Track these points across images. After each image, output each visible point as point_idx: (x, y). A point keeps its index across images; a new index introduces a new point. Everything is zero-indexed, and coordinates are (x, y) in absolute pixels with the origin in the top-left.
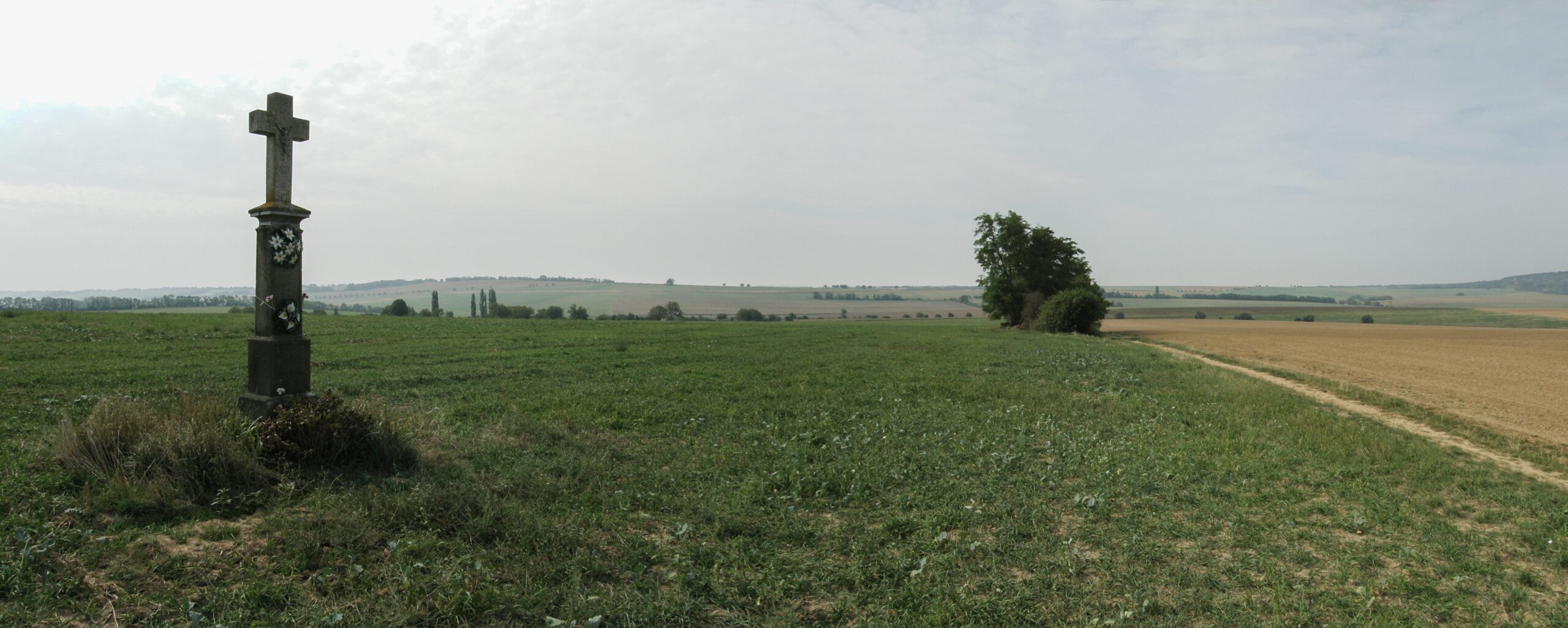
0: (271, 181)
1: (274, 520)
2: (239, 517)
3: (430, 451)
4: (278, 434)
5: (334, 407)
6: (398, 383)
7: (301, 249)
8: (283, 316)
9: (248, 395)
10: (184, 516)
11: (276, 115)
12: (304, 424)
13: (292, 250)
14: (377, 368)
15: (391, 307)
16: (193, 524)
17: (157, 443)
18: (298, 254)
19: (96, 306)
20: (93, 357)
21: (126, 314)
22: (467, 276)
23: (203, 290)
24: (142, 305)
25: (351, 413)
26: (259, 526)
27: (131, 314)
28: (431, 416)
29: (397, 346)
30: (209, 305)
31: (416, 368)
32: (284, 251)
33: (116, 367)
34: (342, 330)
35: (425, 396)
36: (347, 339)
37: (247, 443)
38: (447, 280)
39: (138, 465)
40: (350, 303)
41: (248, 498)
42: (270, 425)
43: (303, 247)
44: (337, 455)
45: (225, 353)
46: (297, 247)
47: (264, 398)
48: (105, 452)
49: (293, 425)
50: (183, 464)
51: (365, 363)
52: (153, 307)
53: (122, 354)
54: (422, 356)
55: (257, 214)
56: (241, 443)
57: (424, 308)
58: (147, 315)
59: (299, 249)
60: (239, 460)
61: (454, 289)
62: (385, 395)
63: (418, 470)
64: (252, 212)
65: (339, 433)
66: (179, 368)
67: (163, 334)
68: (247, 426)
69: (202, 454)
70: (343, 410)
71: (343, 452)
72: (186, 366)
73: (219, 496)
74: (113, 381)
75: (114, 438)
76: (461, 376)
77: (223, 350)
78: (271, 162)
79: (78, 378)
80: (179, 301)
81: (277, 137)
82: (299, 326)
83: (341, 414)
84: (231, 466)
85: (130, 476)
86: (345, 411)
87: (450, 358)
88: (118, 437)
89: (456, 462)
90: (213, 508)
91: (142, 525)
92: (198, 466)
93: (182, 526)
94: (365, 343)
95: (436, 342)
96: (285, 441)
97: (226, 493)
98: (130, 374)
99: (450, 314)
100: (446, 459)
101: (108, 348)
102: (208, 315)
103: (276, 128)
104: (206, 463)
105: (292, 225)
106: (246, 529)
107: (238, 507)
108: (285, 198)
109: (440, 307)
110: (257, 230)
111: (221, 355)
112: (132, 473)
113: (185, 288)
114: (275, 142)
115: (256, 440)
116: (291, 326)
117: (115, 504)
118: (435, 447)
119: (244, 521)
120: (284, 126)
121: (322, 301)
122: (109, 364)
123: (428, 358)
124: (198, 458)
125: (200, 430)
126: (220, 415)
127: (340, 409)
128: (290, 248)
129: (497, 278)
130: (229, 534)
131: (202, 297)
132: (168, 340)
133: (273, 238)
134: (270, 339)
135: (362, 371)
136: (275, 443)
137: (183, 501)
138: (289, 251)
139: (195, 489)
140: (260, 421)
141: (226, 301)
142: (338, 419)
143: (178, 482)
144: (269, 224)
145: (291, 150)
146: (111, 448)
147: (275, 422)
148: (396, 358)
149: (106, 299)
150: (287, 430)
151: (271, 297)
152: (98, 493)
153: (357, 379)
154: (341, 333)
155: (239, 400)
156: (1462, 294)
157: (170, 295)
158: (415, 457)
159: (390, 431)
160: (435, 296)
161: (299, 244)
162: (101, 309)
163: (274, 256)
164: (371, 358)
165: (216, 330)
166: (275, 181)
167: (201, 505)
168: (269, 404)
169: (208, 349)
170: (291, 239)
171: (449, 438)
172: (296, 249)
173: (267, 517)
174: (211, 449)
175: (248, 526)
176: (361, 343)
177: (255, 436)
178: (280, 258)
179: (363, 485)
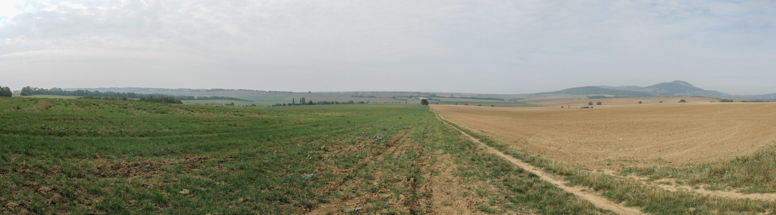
156: (546, 96)
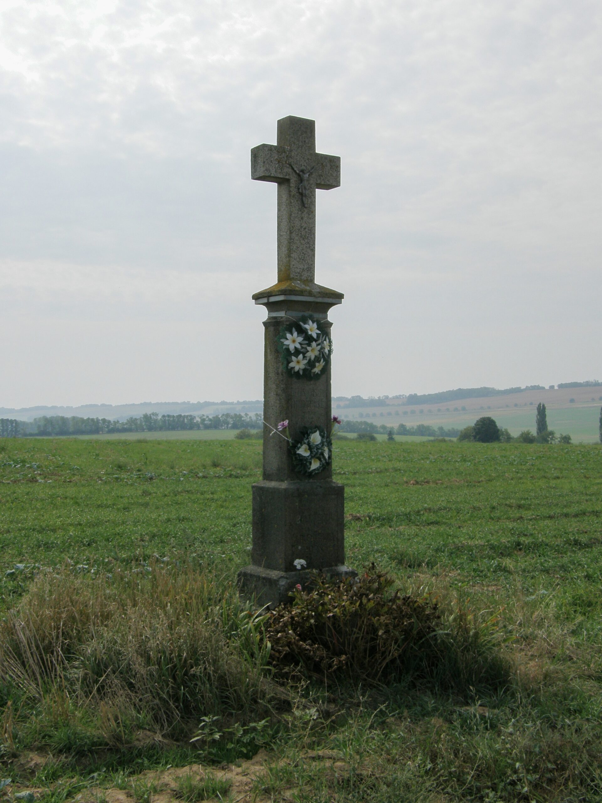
0: (284, 249)
1: (284, 771)
2: (232, 762)
3: (532, 663)
4: (294, 630)
5: (379, 590)
6: (481, 548)
7: (330, 351)
8: (303, 451)
9: (252, 569)
10: (149, 758)
11: (291, 151)
12: (334, 616)
13: (317, 353)
14: (449, 525)
15: (474, 429)
16: (162, 772)
17: (116, 642)
18: (326, 358)
19: (50, 429)
20: (39, 505)
21: (90, 442)
23: (200, 406)
24: (113, 428)
25: (406, 599)
26: (261, 780)
27: (97, 441)
28: (534, 605)
29: (480, 490)
30: (207, 427)
31: (510, 526)
32: (304, 354)
33: (69, 521)
34: (398, 465)
35: (524, 571)
36: (405, 479)
37: (247, 644)
38: (560, 386)
39: (86, 674)
40: (411, 423)
41: (246, 732)
42: (282, 616)
43: (333, 347)
44: (384, 664)
45: (225, 501)
46: (323, 348)
47: (274, 574)
48: (41, 654)
49: (318, 616)
50: (151, 675)
51: (432, 517)
52: (129, 430)
53: (80, 501)
54: (520, 507)
55: (265, 300)
56: (238, 643)
57: (525, 430)
58: (119, 442)
59: (326, 351)
60: (234, 671)
61: (572, 401)
62: (462, 569)
63: (513, 695)
64: (257, 297)
65: (387, 632)
66: (159, 524)
67: (139, 471)
68: (250, 616)
69: (180, 660)
70: (393, 595)
71: (393, 661)
72: (169, 520)
73: (203, 728)
74: (63, 542)
75: (54, 633)
76: (584, 539)
77: (223, 496)
78: (285, 223)
79: (15, 538)
80: (164, 421)
81: (293, 184)
82: (327, 466)
83: (390, 601)
84: (222, 678)
85: (74, 691)
86: (396, 597)
87: (565, 511)
88: (60, 631)
89: (576, 684)
90: (194, 746)
91: (87, 772)
92: (174, 678)
93: (145, 775)
94: (432, 485)
95: (542, 483)
96: (304, 641)
97: (214, 723)
98: (89, 531)
99: (566, 439)
100: (560, 679)
101: (60, 492)
102: (205, 442)
103: (290, 170)
104: (186, 674)
105: (316, 316)
106: (241, 782)
107: (230, 746)
108: (305, 275)
109: (550, 428)
110: (264, 323)
111: (220, 503)
112: (78, 686)
113: (173, 403)
114: (290, 191)
115: (261, 640)
116: (315, 465)
117: (50, 737)
118: (541, 656)
119: (239, 770)
120: (303, 167)
121: (369, 420)
122: (60, 517)
123: (528, 509)
124: (175, 666)
125: (178, 623)
126: (210, 599)
127: (389, 593)
128: (313, 350)
130: (214, 791)
131: (197, 415)
132: (146, 481)
133: (288, 335)
134: (284, 485)
135: (426, 529)
136: (289, 644)
137: (148, 733)
138: (311, 355)
139: (168, 716)
140: (268, 609)
141: (231, 421)
142: (386, 609)
143: (143, 704)
144: (282, 314)
145: (313, 203)
146: (49, 649)
147: (290, 612)
148: (480, 509)
149: (63, 419)
150: (308, 625)
151: (286, 422)
152: (24, 718)
153: (418, 543)
154: (396, 470)
155: (239, 575)
157: (153, 414)
158: (507, 674)
159: (467, 631)
160: (542, 412)
161: (326, 343)
162: (57, 434)
163: (289, 362)
164: (440, 509)
165: (215, 465)
166: (290, 250)
167: (177, 740)
168: (283, 583)
169: (202, 494)
170: (315, 336)
171: (564, 642)
172: (321, 351)
173: (273, 766)
174: (194, 651)
175: (244, 779)
176: (426, 486)
177: (261, 633)
178: (298, 364)
179: (423, 715)
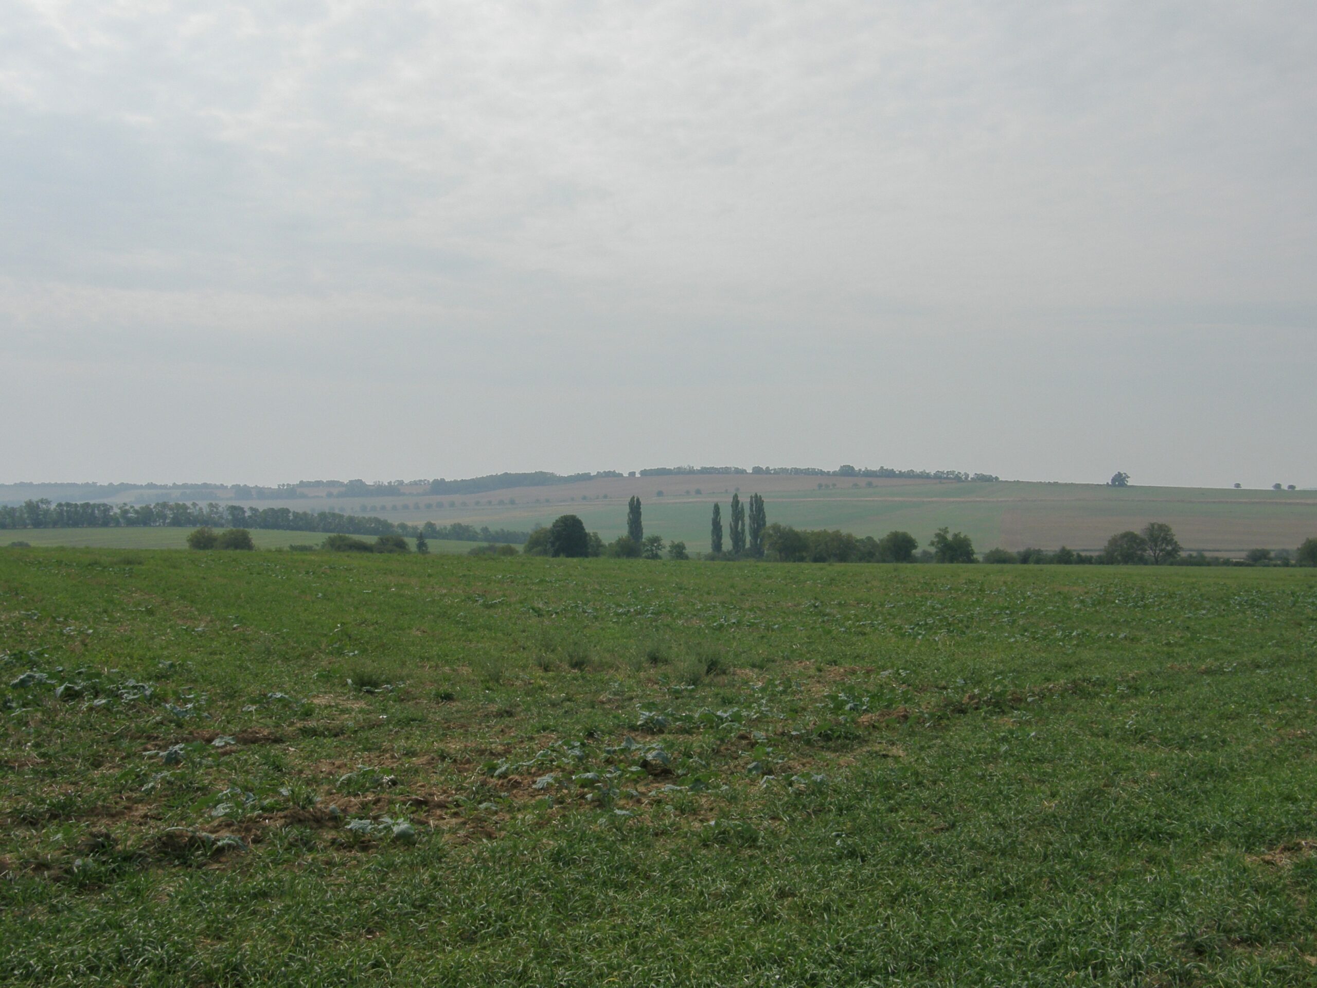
15: (552, 532)
22: (685, 465)
23: (112, 490)
99: (679, 549)
129: (750, 471)
141: (169, 514)
160: (635, 508)
